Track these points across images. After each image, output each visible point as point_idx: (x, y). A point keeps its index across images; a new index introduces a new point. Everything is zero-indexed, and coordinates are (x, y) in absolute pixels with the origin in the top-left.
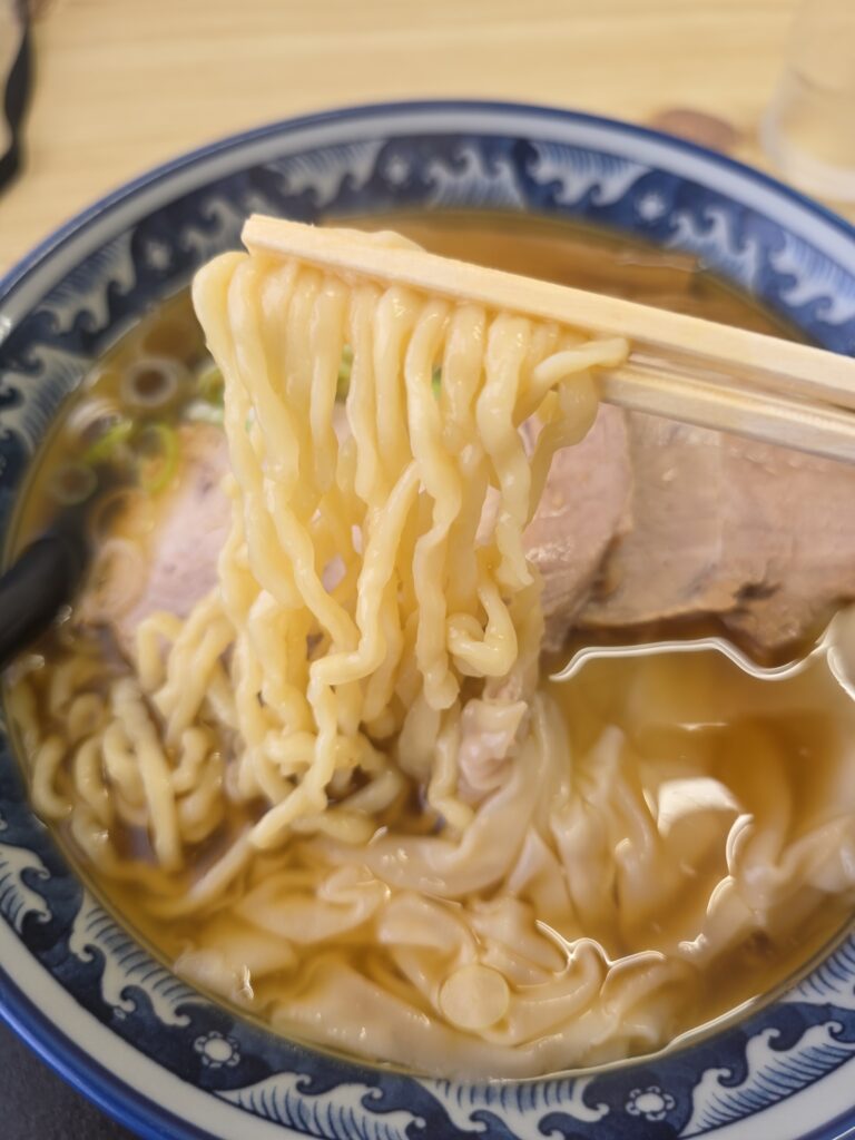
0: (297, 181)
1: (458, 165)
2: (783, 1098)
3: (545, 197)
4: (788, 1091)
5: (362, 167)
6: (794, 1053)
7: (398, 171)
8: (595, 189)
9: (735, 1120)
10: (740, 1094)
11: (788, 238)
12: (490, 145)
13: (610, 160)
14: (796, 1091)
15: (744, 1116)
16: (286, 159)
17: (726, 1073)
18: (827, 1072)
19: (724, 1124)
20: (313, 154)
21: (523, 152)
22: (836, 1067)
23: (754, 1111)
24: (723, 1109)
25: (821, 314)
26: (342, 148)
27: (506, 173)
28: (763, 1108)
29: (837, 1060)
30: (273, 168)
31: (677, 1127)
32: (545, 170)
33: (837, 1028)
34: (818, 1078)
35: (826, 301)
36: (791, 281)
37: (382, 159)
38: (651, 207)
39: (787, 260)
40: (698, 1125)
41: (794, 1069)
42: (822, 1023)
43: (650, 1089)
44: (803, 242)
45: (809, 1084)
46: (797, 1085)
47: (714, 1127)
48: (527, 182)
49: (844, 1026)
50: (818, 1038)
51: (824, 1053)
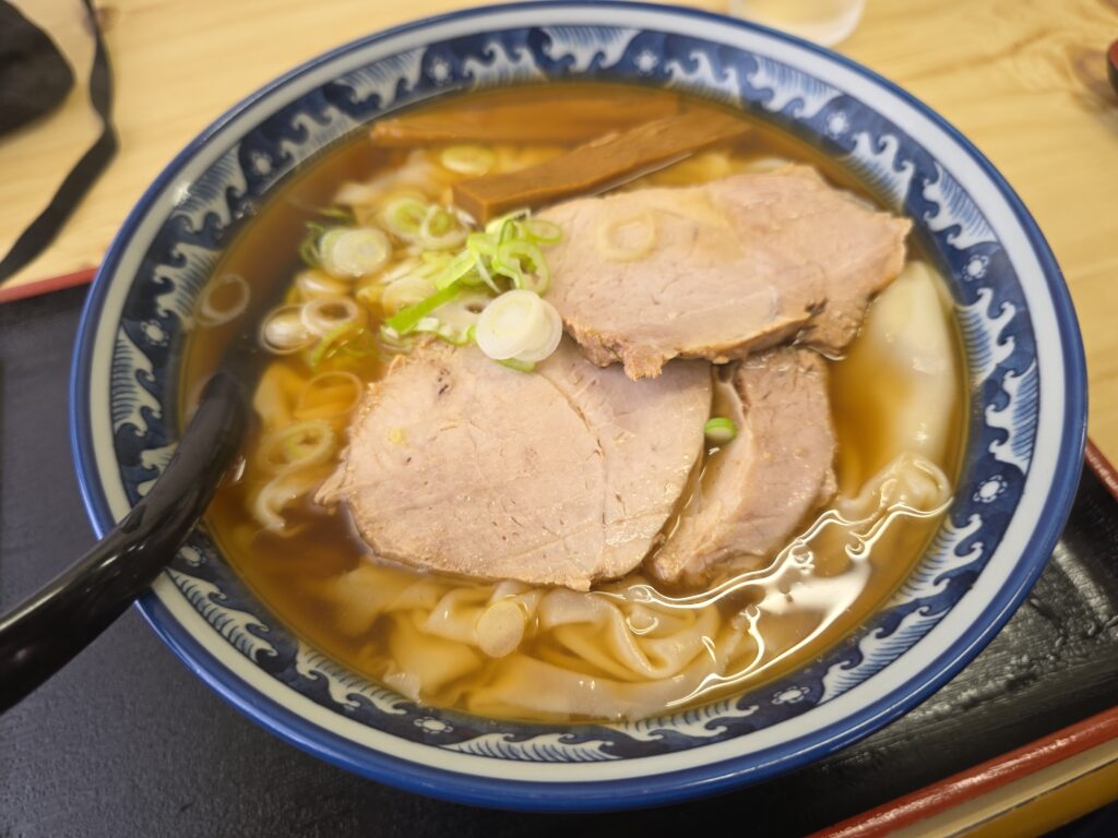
0: (362, 91)
1: (487, 58)
3: (561, 70)
4: (896, 656)
6: (896, 635)
7: (441, 71)
8: (600, 55)
10: (860, 670)
11: (758, 60)
12: (509, 37)
13: (607, 30)
15: (865, 680)
16: (351, 74)
17: (846, 663)
18: (923, 636)
19: (850, 688)
20: (370, 67)
21: (537, 37)
22: (929, 631)
23: (872, 675)
24: (847, 681)
25: (798, 113)
26: (393, 59)
27: (527, 58)
28: (878, 671)
29: (929, 627)
30: (341, 82)
31: (814, 700)
32: (557, 49)
34: (916, 642)
35: (798, 102)
36: (769, 93)
37: (426, 62)
38: (647, 61)
39: (760, 79)
40: (831, 695)
41: (898, 643)
42: (912, 611)
43: (789, 688)
44: (770, 62)
45: (910, 647)
46: (902, 650)
47: (843, 692)
48: (544, 61)
49: (930, 607)
50: (912, 620)
51: (918, 627)
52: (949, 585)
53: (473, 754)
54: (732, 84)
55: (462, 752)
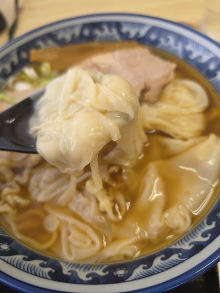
0: (60, 36)
1: (102, 30)
2: (158, 273)
3: (125, 37)
4: (161, 271)
5: (77, 32)
6: (166, 261)
7: (86, 32)
8: (138, 34)
9: (142, 278)
10: (147, 271)
11: (189, 41)
12: (110, 24)
13: (141, 25)
14: (163, 271)
15: (146, 277)
16: (57, 31)
17: (146, 266)
18: (174, 266)
19: (139, 279)
20: (64, 29)
21: (118, 25)
22: (176, 265)
23: (149, 276)
24: (140, 275)
25: (199, 61)
26: (72, 27)
27: (115, 32)
28: (152, 275)
29: (178, 263)
30: (54, 33)
31: (125, 278)
32: (125, 29)
33: (181, 254)
34: (170, 268)
35: (200, 57)
36: (190, 53)
37: (82, 29)
38: (153, 37)
39: (189, 47)
40: (131, 278)
41: (164, 265)
42: (177, 253)
43: (123, 269)
44: (193, 42)
45: (167, 269)
46: (164, 269)
47: (136, 279)
48: (120, 33)
49: (183, 254)
50: (175, 257)
51: (175, 261)
52: (193, 248)
53: (7, 262)
54: (179, 48)
55: (4, 260)
